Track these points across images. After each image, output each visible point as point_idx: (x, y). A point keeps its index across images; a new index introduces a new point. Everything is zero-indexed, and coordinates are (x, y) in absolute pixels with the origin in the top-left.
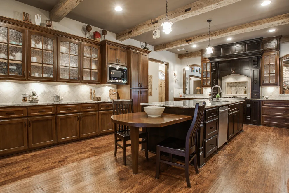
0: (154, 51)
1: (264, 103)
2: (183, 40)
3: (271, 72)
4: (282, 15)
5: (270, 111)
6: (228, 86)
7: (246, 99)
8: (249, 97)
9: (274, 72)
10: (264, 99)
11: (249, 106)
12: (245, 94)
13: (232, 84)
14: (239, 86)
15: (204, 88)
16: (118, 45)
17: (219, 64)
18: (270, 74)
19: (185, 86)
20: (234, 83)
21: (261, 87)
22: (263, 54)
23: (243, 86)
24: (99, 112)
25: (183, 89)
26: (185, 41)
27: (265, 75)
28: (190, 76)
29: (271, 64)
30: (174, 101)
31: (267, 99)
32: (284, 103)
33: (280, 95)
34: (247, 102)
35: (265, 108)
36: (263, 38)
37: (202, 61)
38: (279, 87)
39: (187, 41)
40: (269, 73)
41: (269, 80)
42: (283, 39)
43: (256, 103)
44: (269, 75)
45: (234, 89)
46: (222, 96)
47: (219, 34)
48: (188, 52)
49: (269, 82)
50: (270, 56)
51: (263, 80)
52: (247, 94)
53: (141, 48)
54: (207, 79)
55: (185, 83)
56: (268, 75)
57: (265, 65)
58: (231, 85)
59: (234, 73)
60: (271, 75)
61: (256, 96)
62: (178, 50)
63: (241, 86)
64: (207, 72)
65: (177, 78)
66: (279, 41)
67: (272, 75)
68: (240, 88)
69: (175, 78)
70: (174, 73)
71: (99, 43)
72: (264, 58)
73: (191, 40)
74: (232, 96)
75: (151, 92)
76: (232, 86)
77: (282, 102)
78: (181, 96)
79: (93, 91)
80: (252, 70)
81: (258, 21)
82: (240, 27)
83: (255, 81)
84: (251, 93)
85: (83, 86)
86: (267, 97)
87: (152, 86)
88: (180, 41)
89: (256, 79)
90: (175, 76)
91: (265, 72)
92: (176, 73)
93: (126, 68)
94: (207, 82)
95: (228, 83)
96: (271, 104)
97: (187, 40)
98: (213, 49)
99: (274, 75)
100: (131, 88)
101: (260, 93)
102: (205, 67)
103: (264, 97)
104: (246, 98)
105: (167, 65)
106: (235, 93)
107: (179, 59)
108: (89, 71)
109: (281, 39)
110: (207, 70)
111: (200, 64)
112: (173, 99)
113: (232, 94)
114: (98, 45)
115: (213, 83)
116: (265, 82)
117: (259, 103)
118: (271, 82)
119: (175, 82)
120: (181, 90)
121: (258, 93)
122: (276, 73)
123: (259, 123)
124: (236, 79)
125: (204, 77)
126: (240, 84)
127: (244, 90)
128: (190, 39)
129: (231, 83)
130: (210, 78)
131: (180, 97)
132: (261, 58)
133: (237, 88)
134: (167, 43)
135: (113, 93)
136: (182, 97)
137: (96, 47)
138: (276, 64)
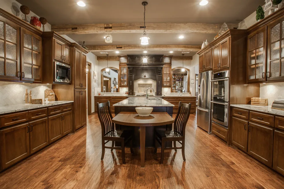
2: (114, 46)
4: (182, 46)
6: (139, 87)
9: (169, 78)
14: (146, 87)
15: (120, 88)
16: (64, 40)
18: (167, 79)
19: (103, 85)
20: (143, 84)
21: (163, 88)
22: (163, 65)
23: (149, 87)
24: (49, 117)
25: (101, 88)
26: (116, 48)
27: (164, 80)
29: (167, 73)
31: (165, 96)
33: (171, 93)
37: (120, 65)
38: (170, 88)
41: (166, 83)
45: (143, 89)
48: (108, 56)
50: (167, 68)
51: (163, 83)
54: (124, 80)
55: (102, 83)
56: (166, 80)
57: (164, 73)
58: (141, 85)
61: (159, 94)
62: (101, 53)
65: (96, 78)
67: (167, 80)
71: (41, 33)
72: (163, 68)
73: (121, 48)
78: (99, 94)
79: (29, 92)
81: (170, 45)
82: (160, 46)
84: (157, 92)
85: (14, 85)
86: (165, 94)
88: (111, 46)
90: (95, 76)
91: (164, 78)
93: (69, 67)
94: (123, 83)
95: (139, 84)
97: (118, 47)
98: (147, 60)
99: (169, 80)
100: (74, 88)
101: (162, 92)
102: (122, 70)
103: (163, 94)
104: (152, 95)
105: (90, 65)
106: (144, 92)
108: (29, 67)
109: (172, 58)
110: (124, 73)
111: (118, 68)
113: (142, 93)
114: (39, 35)
115: (130, 84)
116: (164, 85)
118: (167, 85)
119: (95, 81)
120: (99, 89)
124: (145, 81)
125: (121, 79)
127: (150, 90)
128: (121, 46)
130: (126, 80)
131: (98, 96)
134: (97, 46)
135: (51, 94)
136: (101, 96)
137: (38, 37)
138: (170, 73)
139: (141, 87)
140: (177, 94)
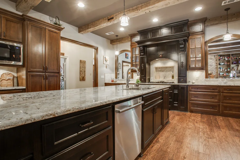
0: (79, 32)
1: (191, 88)
2: (105, 18)
3: (197, 56)
5: (197, 97)
6: (156, 71)
7: (173, 84)
8: (176, 82)
9: (200, 55)
10: (191, 84)
11: (176, 92)
12: (172, 79)
13: (161, 69)
14: (167, 71)
15: (134, 73)
17: (147, 48)
19: (117, 71)
20: (162, 68)
21: (188, 72)
22: (189, 37)
23: (170, 71)
25: (115, 74)
26: (107, 20)
27: (191, 59)
28: (123, 62)
29: (196, 48)
30: (105, 86)
32: (211, 88)
33: (205, 80)
34: (174, 87)
35: (192, 94)
36: (189, 20)
37: (131, 46)
38: (204, 71)
39: (109, 20)
40: (195, 57)
41: (196, 64)
42: (208, 22)
43: (183, 88)
44: (196, 59)
45: (162, 74)
46: (151, 81)
47: (142, 8)
49: (196, 66)
50: (196, 39)
51: (189, 64)
52: (174, 79)
53: (50, 23)
54: (136, 64)
55: (117, 69)
56: (194, 59)
57: (191, 48)
58: (159, 69)
59: (162, 57)
60: (197, 59)
61: (183, 80)
62: (107, 34)
63: (169, 71)
64: (136, 56)
65: (108, 62)
66: (204, 24)
68: (168, 73)
69: (106, 63)
70: (105, 58)
72: (190, 41)
73: (113, 18)
74: (160, 81)
75: (83, 77)
76: (161, 71)
77: (209, 87)
78: (112, 81)
80: (178, 54)
83: (182, 65)
84: (178, 78)
86: (194, 81)
87: (85, 71)
88: (102, 20)
89: (183, 63)
90: (106, 61)
91: (191, 56)
92: (107, 58)
95: (156, 68)
96: (197, 89)
97: (109, 18)
99: (200, 58)
100: (27, 71)
101: (186, 78)
102: (134, 52)
103: (191, 82)
104: (173, 82)
105: (96, 49)
106: (163, 78)
107: (111, 45)
109: (206, 22)
110: (136, 55)
111: (130, 49)
112: (104, 84)
113: (161, 79)
115: (142, 67)
116: (191, 66)
117: (185, 88)
118: (197, 66)
119: (106, 67)
120: (113, 76)
121: (185, 78)
122: (202, 57)
123: (186, 110)
125: (134, 62)
126: (168, 69)
127: (172, 75)
128: (112, 16)
129: (159, 68)
130: (138, 63)
131: (111, 83)
132: (187, 41)
133: (165, 73)
134: (90, 23)
136: (114, 83)
138: (201, 48)
139: (159, 71)
140: (217, 81)
